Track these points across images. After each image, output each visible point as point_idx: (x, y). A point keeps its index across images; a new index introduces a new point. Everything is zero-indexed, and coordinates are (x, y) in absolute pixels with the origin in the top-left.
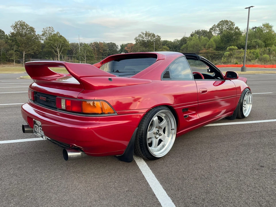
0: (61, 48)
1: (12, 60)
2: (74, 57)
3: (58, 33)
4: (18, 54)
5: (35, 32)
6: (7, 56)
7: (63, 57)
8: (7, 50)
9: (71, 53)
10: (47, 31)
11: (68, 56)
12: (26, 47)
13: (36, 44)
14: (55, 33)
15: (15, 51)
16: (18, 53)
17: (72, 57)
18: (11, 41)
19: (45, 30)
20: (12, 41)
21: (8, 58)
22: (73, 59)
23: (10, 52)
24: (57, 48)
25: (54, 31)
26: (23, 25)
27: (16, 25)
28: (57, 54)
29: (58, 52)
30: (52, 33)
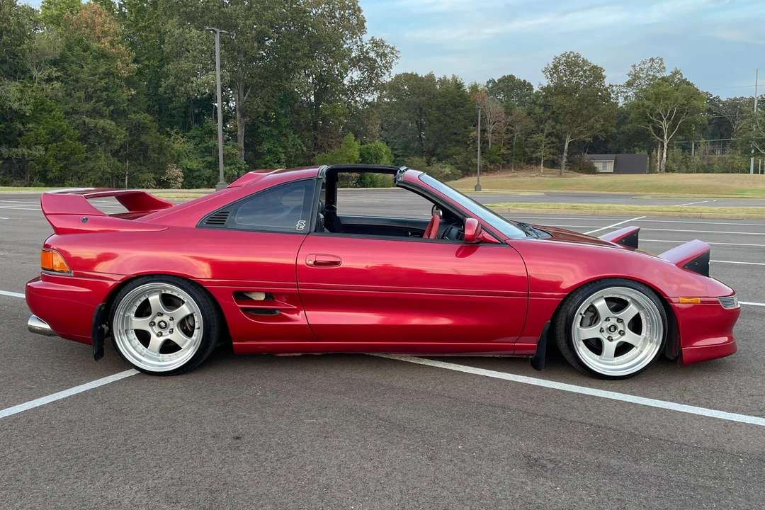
0: (677, 119)
1: (537, 158)
2: (734, 145)
3: (676, 73)
4: (553, 142)
5: (604, 78)
6: (527, 149)
7: (695, 145)
8: (529, 134)
9: (726, 130)
10: (642, 70)
11: (712, 144)
12: (574, 121)
13: (602, 112)
14: (667, 74)
15: (547, 137)
16: (554, 139)
17: (724, 144)
18: (543, 108)
19: (638, 69)
20: (545, 110)
21: (529, 154)
22: (728, 150)
23: (536, 137)
24: (662, 120)
25: (664, 68)
26: (572, 63)
27: (555, 67)
28: (663, 139)
29: (665, 131)
30: (658, 75)
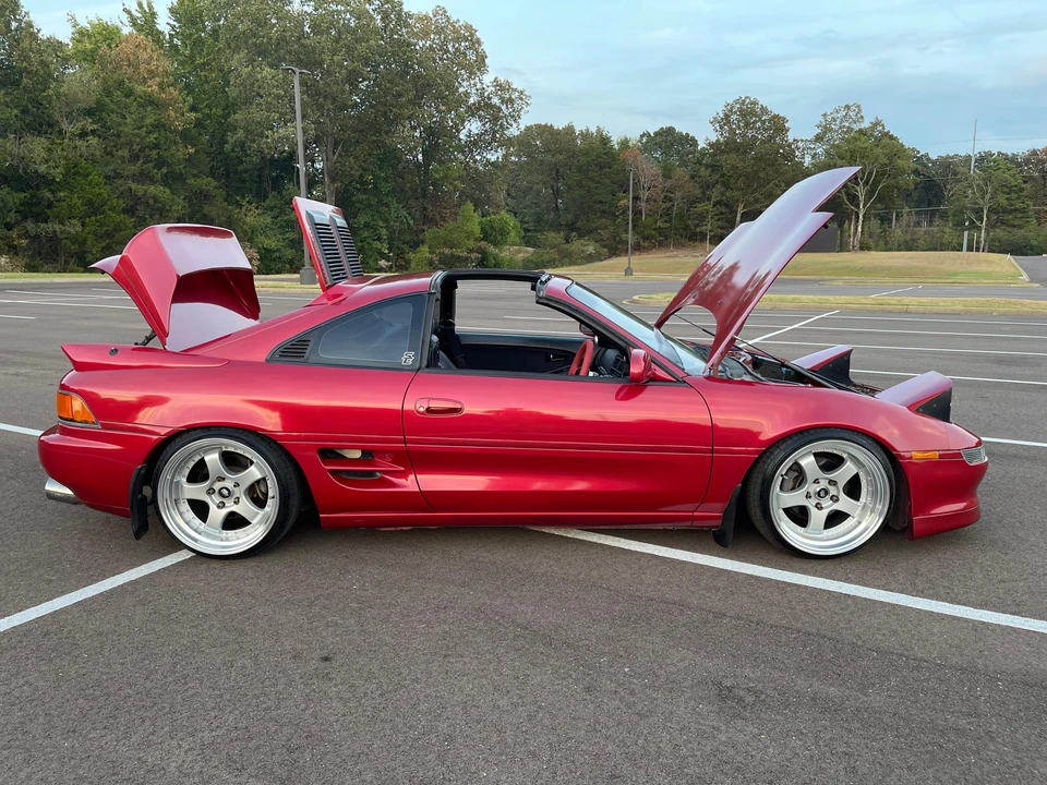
0: (876, 183)
1: (701, 232)
2: (944, 216)
3: (877, 124)
4: (722, 213)
5: (787, 131)
6: (690, 222)
7: (897, 216)
8: (692, 203)
9: (935, 196)
10: (835, 121)
11: (918, 213)
12: (749, 186)
13: (784, 174)
14: (866, 125)
15: (714, 206)
16: (723, 209)
17: (933, 214)
18: (710, 169)
19: (829, 118)
20: (712, 171)
21: (692, 227)
22: (937, 221)
23: (701, 207)
24: (858, 184)
25: (862, 117)
26: (747, 112)
27: (727, 116)
28: (859, 208)
29: (862, 198)
30: (854, 126)
